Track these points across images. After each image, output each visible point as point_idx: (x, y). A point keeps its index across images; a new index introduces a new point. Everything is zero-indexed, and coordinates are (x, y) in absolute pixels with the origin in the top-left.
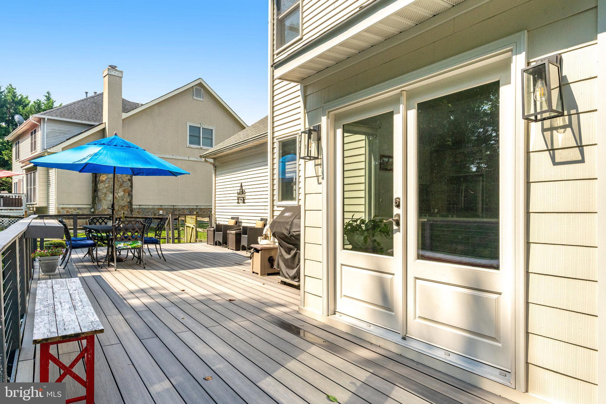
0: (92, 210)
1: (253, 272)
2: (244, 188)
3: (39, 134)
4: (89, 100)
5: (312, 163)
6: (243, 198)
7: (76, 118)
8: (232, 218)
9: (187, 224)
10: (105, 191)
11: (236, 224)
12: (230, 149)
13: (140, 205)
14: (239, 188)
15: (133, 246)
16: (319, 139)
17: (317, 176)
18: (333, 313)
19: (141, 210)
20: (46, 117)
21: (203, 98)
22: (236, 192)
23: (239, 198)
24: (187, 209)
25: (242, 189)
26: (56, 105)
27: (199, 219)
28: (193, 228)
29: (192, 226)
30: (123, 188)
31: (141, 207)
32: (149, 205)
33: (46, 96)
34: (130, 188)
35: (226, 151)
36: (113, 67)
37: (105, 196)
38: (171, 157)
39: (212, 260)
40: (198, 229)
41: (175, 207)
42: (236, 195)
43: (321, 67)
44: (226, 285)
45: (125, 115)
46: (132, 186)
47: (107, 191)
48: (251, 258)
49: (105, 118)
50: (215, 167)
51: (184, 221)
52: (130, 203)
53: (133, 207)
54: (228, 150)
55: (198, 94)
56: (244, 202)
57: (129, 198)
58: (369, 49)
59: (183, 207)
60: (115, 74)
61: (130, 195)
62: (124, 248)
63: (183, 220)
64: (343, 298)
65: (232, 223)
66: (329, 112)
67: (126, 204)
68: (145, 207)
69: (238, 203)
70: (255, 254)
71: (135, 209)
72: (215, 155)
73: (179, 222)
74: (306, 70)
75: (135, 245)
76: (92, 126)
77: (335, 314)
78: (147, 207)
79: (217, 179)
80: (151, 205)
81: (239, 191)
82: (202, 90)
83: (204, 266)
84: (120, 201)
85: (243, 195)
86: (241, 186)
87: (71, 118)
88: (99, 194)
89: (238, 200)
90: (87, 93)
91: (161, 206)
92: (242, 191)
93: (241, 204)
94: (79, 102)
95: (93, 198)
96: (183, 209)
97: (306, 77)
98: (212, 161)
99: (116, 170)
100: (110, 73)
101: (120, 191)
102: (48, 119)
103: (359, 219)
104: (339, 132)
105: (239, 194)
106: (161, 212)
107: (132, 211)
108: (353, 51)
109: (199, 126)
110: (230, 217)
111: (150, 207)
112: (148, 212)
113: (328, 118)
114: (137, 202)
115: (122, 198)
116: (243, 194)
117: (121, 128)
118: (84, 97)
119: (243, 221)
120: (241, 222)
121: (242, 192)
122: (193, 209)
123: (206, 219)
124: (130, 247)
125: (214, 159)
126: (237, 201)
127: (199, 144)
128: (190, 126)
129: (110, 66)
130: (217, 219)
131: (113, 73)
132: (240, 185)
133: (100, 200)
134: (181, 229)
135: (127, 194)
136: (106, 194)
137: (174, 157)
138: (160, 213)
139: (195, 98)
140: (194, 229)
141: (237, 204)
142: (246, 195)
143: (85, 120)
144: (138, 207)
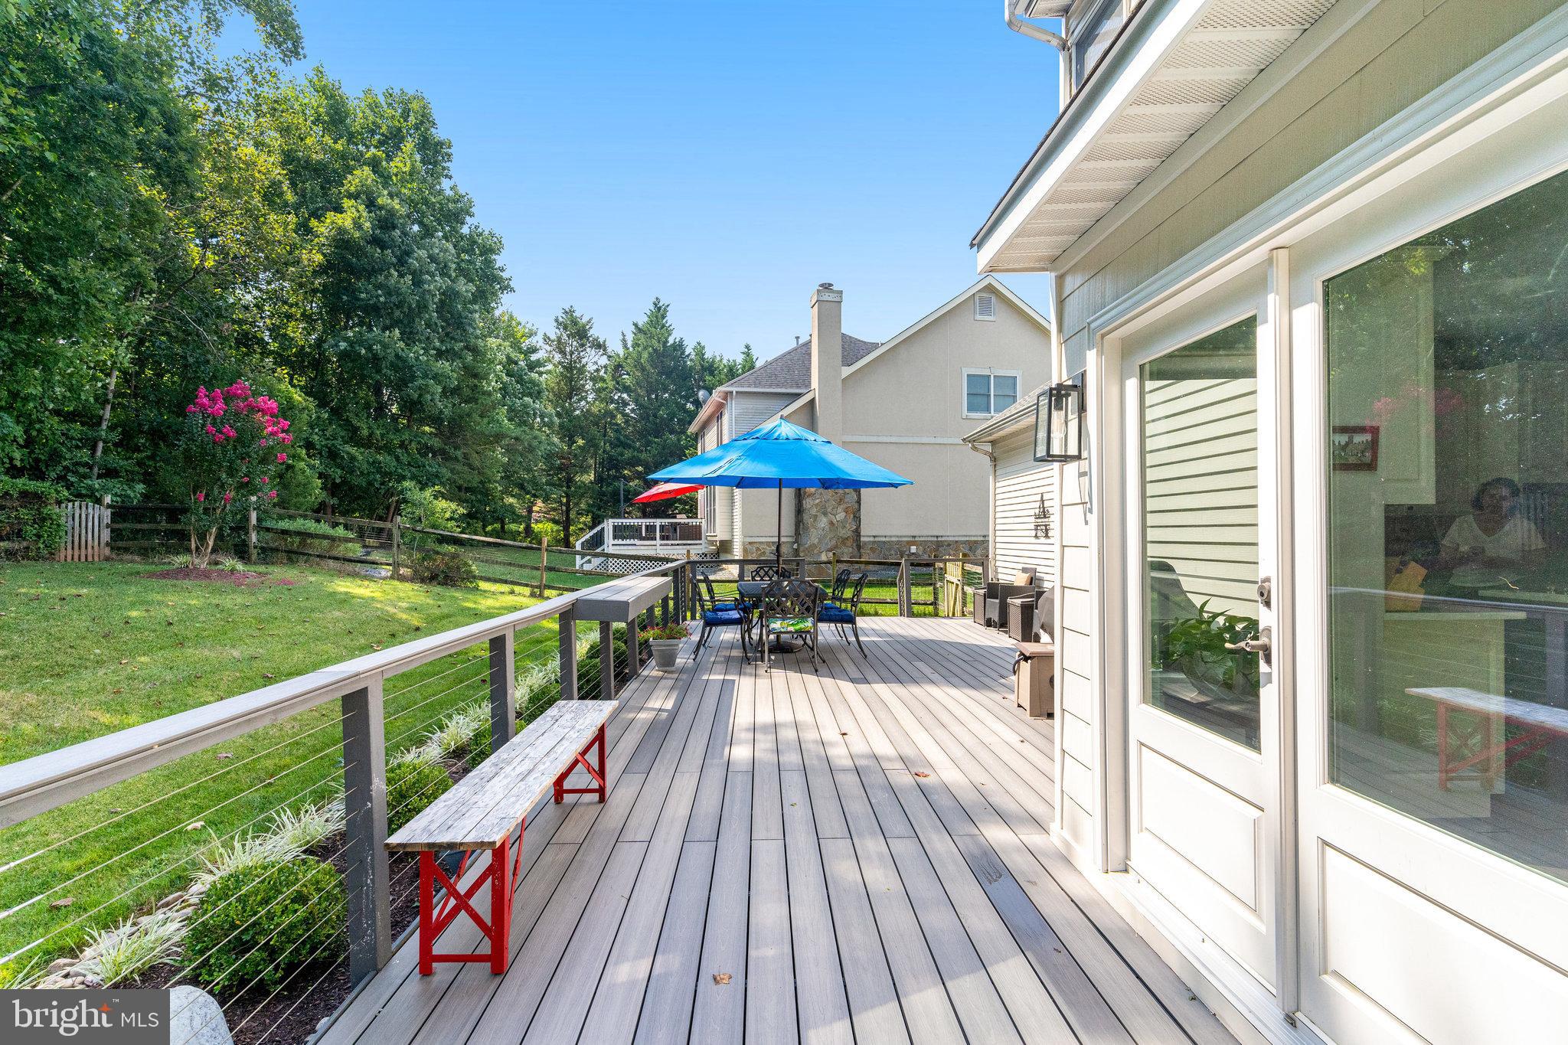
0: (795, 546)
1: (1019, 706)
2: (1046, 504)
3: (726, 419)
4: (799, 350)
5: (1072, 468)
6: (1046, 526)
7: (778, 386)
8: (1024, 570)
9: (948, 577)
10: (814, 511)
11: (1031, 584)
12: (1016, 422)
13: (874, 537)
14: (1037, 505)
15: (797, 627)
16: (1082, 408)
17: (1083, 503)
18: (1122, 867)
19: (879, 545)
20: (734, 389)
21: (994, 314)
22: (1032, 512)
23: (1037, 526)
24: (965, 542)
25: (1044, 508)
26: (758, 364)
27: (969, 567)
28: (957, 585)
29: (956, 581)
30: (845, 506)
31: (877, 539)
32: (891, 537)
33: (744, 353)
34: (856, 506)
35: (1009, 426)
36: (827, 287)
37: (815, 520)
38: (933, 440)
39: (959, 662)
40: (966, 588)
41: (940, 539)
42: (1032, 519)
43: (1082, 222)
44: (940, 733)
45: (846, 371)
46: (859, 502)
47: (817, 512)
48: (1015, 673)
49: (815, 383)
50: (994, 460)
51: (943, 571)
52: (857, 532)
53: (862, 539)
54: (1012, 424)
55: (986, 307)
56: (1047, 536)
57: (853, 523)
58: (1184, 146)
59: (957, 539)
60: (830, 299)
61: (857, 519)
62: (783, 630)
63: (941, 569)
64: (1145, 834)
65: (1020, 580)
66: (1103, 336)
67: (850, 534)
68: (884, 539)
69: (1036, 537)
70: (1023, 663)
71: (865, 543)
72: (990, 435)
73: (935, 569)
74: (1054, 238)
75: (801, 626)
76: (798, 396)
77: (1126, 871)
78: (887, 539)
79: (998, 485)
80: (894, 536)
81: (1037, 511)
82: (994, 299)
83: (931, 676)
84: (840, 529)
85: (1046, 520)
86: (1043, 501)
87: (770, 386)
88: (806, 517)
89: (1036, 529)
90: (797, 338)
91: (914, 537)
92: (1044, 511)
93: (1043, 540)
94: (784, 355)
95: (796, 525)
96: (957, 542)
97: (1058, 254)
98: (988, 448)
99: (783, 482)
100: (821, 299)
101: (839, 510)
102: (737, 392)
103: (1222, 614)
104: (1132, 384)
105: (1037, 517)
106: (913, 549)
107: (859, 547)
108: (1143, 163)
109: (986, 372)
110: (1020, 566)
111: (893, 539)
112: (890, 550)
113: (1101, 353)
114: (868, 531)
115: (843, 523)
116: (1045, 517)
117: (840, 394)
118: (794, 345)
119: (1046, 577)
120: (1041, 580)
121: (1044, 514)
122: (976, 542)
123: (979, 570)
124: (792, 629)
125: (993, 443)
126: (1033, 533)
127: (988, 410)
128: (968, 375)
129: (821, 285)
130: (1000, 570)
131: (827, 296)
132: (1038, 497)
133: (806, 529)
134: (939, 584)
135: (852, 516)
136: (816, 516)
137: (939, 440)
138: (912, 551)
139: (978, 317)
140: (960, 588)
141: (1033, 540)
142: (1050, 519)
143: (791, 387)
144: (872, 539)
